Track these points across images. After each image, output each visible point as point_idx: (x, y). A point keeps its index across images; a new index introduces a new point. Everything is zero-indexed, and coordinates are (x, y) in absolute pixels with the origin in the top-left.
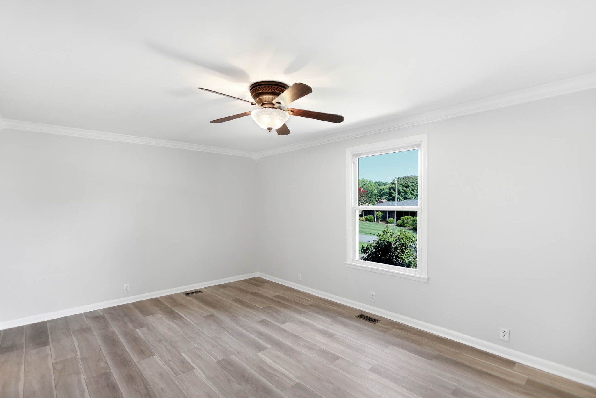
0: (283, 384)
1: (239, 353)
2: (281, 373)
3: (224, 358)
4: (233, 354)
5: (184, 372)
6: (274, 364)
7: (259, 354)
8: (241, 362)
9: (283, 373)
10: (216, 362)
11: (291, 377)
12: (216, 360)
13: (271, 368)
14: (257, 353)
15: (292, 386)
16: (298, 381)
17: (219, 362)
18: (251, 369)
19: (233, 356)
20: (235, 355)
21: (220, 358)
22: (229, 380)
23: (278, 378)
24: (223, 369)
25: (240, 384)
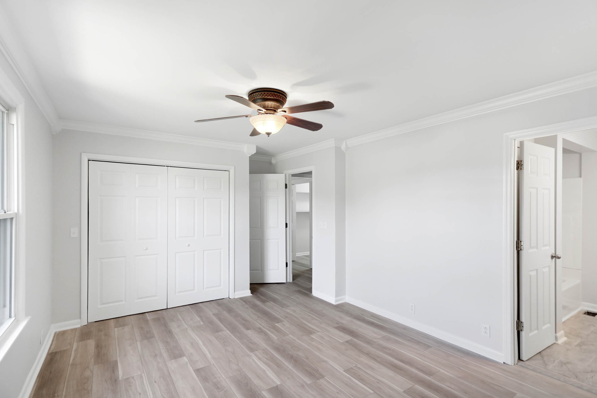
0: (263, 353)
1: (303, 386)
2: (263, 361)
3: (318, 381)
4: (309, 384)
5: (351, 368)
6: (265, 369)
7: (279, 383)
8: (299, 375)
9: (260, 361)
10: (325, 377)
11: (255, 357)
12: (325, 379)
13: (269, 366)
14: (281, 384)
15: (257, 350)
16: (251, 354)
17: (323, 377)
18: (288, 366)
19: (309, 382)
20: (306, 383)
21: (322, 381)
22: (307, 358)
23: (266, 357)
24: (316, 369)
25: (298, 355)
